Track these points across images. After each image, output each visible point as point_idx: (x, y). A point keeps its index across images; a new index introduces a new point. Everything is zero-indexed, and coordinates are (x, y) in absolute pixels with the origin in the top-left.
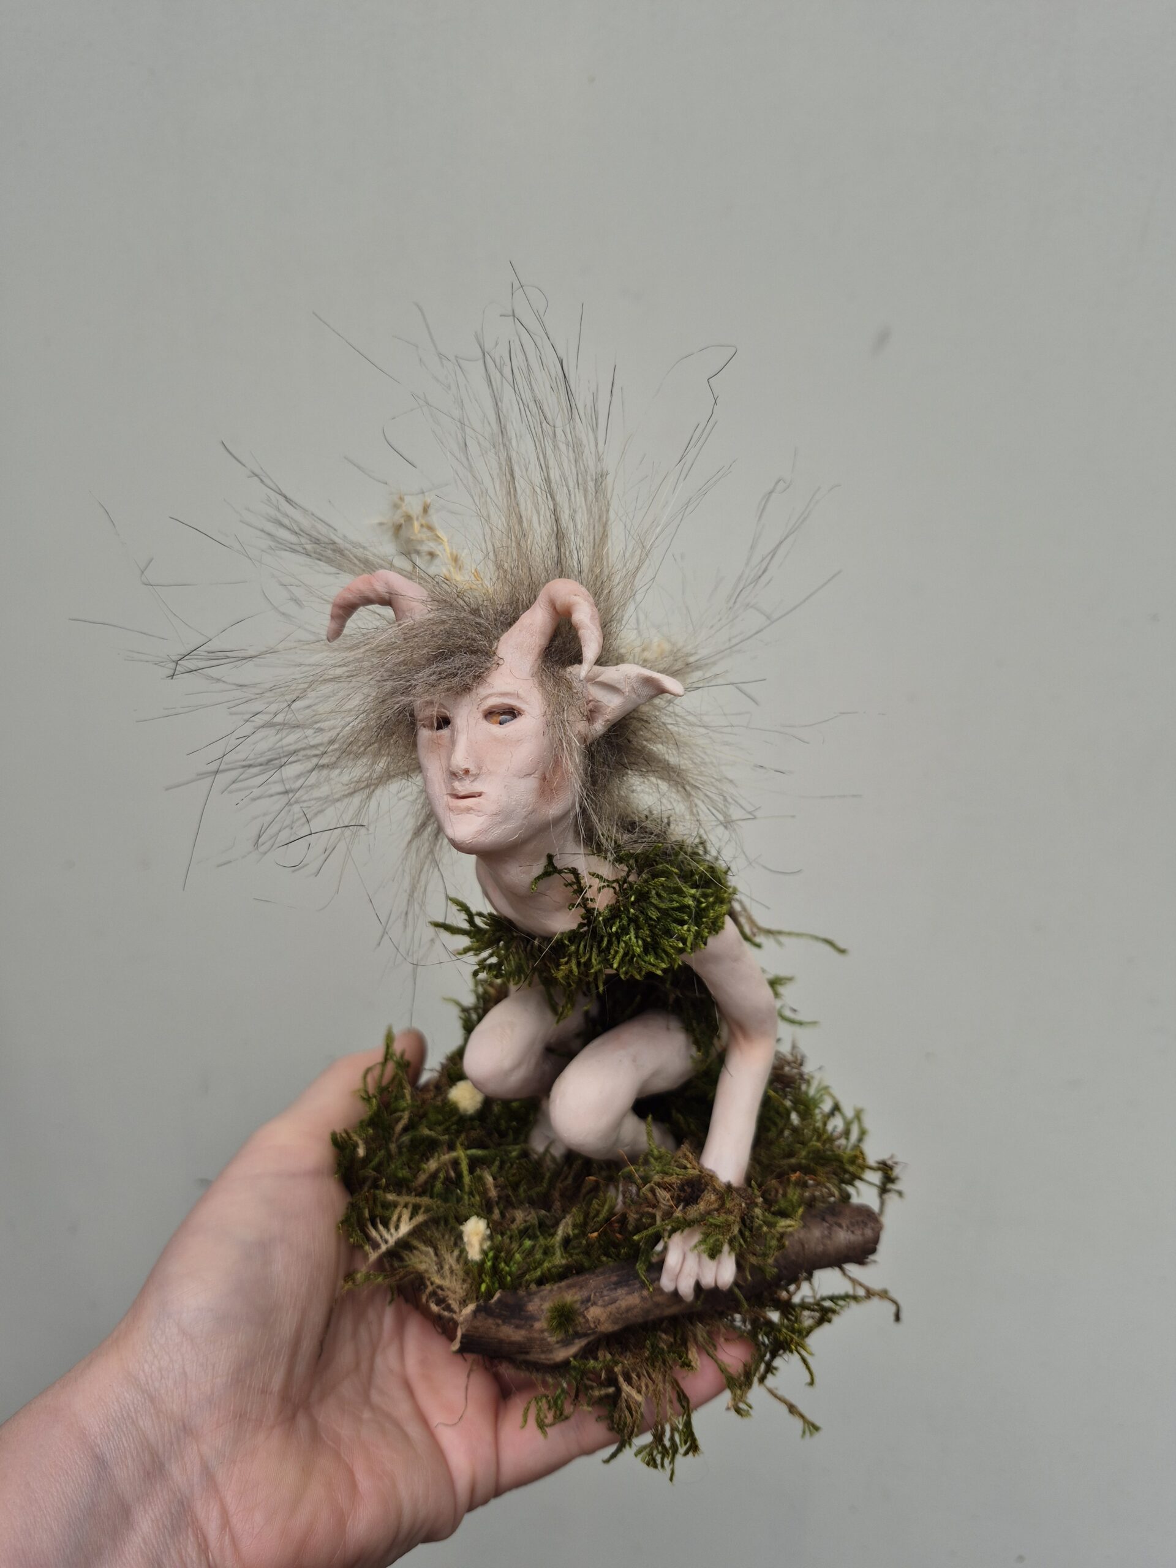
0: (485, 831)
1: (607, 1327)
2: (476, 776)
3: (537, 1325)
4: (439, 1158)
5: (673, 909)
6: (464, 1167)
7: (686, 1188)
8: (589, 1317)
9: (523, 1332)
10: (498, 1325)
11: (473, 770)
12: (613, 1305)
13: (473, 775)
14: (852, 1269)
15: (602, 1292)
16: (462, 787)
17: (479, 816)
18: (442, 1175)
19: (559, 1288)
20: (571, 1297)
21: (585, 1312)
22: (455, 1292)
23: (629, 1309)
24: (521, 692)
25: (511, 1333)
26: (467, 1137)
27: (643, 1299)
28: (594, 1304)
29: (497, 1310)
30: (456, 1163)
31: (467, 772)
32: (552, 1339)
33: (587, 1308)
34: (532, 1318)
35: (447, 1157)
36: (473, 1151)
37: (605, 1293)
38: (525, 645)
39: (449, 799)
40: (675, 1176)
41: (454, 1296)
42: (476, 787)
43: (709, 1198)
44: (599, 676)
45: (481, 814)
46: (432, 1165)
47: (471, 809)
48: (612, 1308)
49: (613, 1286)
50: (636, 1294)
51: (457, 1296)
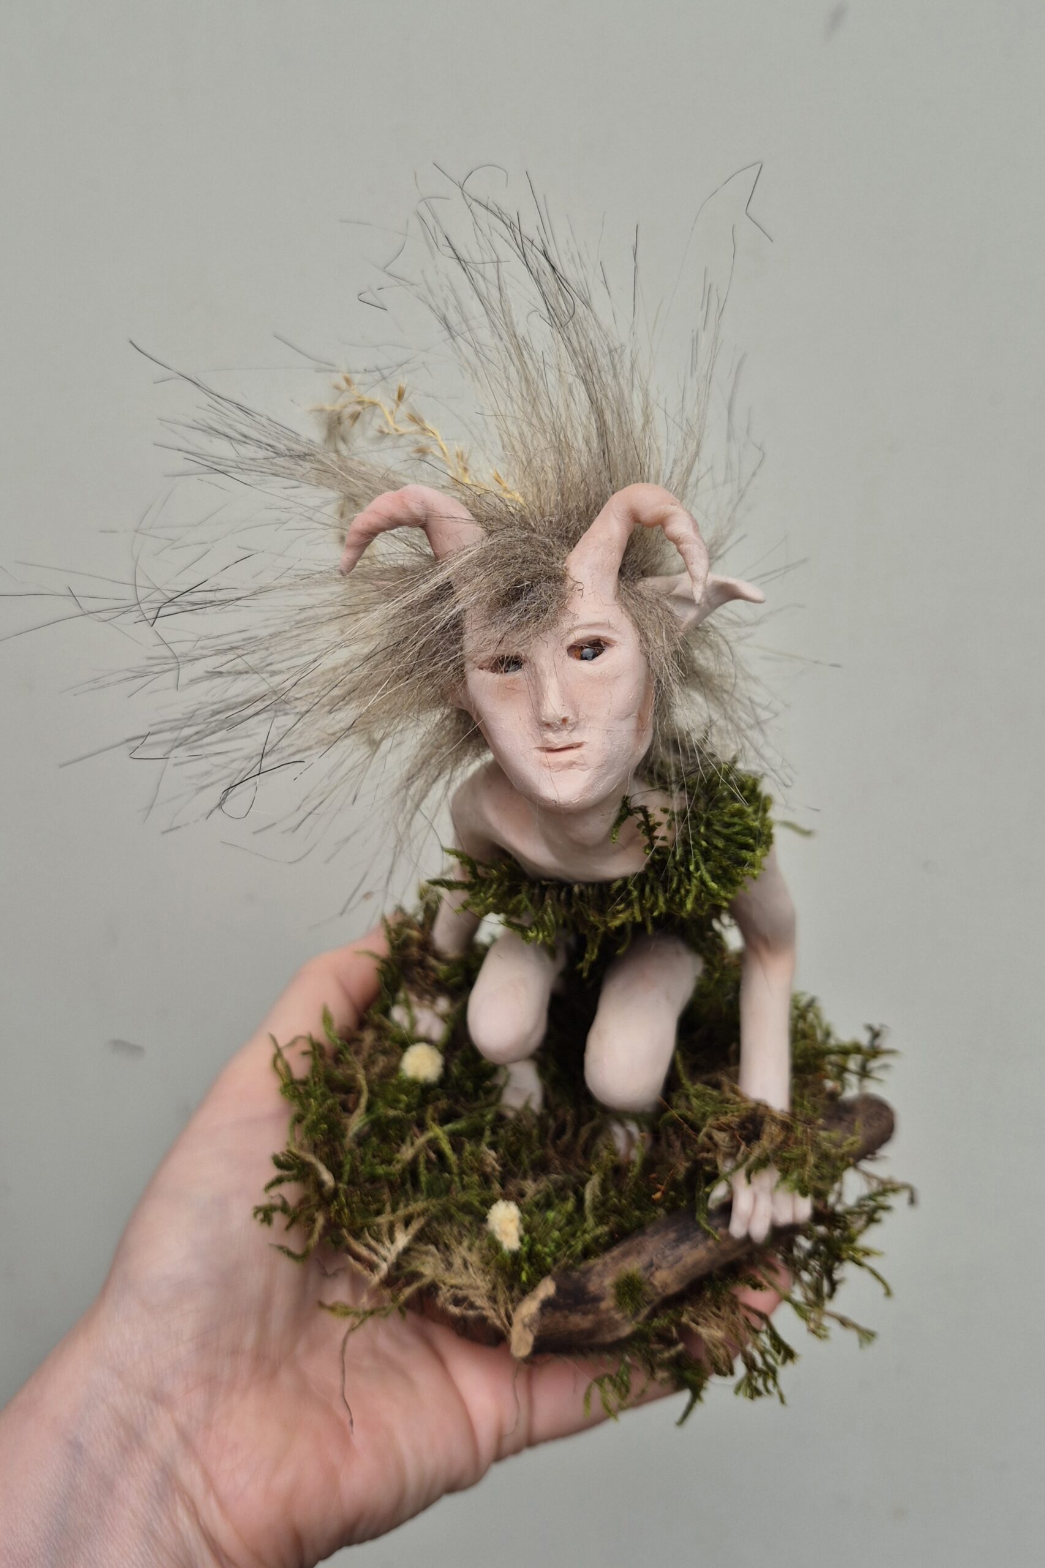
0: (592, 787)
1: (674, 1288)
2: (575, 726)
3: (604, 1305)
4: (412, 1144)
5: (737, 833)
6: (446, 1147)
7: (747, 1125)
8: (656, 1283)
9: (591, 1317)
10: (566, 1317)
11: (571, 718)
12: (678, 1264)
13: (571, 724)
14: (865, 1165)
15: (664, 1253)
16: (555, 739)
17: (583, 770)
18: (422, 1159)
19: (613, 1258)
20: (634, 1265)
21: (651, 1279)
22: (477, 1288)
23: (695, 1265)
24: (612, 621)
25: (580, 1321)
26: (436, 1109)
27: (710, 1250)
28: (658, 1268)
29: (561, 1300)
30: (433, 1144)
31: (564, 720)
32: (618, 1316)
33: (652, 1274)
34: (597, 1299)
35: (421, 1141)
36: (450, 1127)
37: (668, 1252)
38: (606, 564)
39: (543, 755)
40: (729, 1115)
41: (477, 1292)
42: (576, 737)
43: (772, 1130)
44: (674, 589)
45: (585, 767)
46: (407, 1153)
47: (574, 763)
48: (679, 1267)
49: (674, 1244)
50: (701, 1247)
51: (483, 1291)
